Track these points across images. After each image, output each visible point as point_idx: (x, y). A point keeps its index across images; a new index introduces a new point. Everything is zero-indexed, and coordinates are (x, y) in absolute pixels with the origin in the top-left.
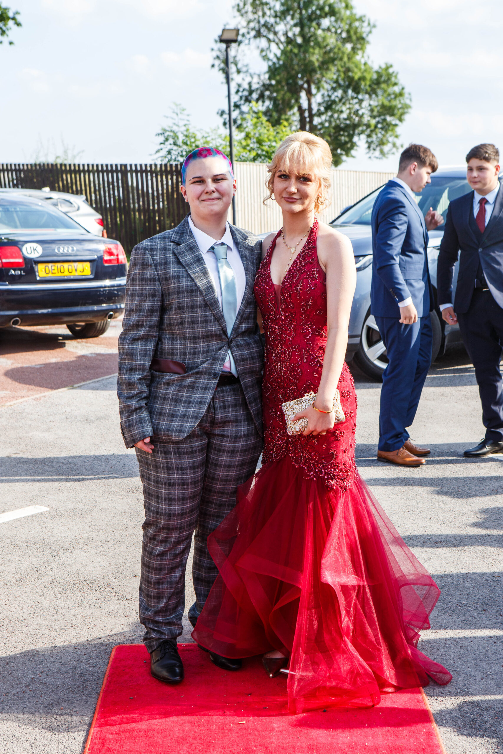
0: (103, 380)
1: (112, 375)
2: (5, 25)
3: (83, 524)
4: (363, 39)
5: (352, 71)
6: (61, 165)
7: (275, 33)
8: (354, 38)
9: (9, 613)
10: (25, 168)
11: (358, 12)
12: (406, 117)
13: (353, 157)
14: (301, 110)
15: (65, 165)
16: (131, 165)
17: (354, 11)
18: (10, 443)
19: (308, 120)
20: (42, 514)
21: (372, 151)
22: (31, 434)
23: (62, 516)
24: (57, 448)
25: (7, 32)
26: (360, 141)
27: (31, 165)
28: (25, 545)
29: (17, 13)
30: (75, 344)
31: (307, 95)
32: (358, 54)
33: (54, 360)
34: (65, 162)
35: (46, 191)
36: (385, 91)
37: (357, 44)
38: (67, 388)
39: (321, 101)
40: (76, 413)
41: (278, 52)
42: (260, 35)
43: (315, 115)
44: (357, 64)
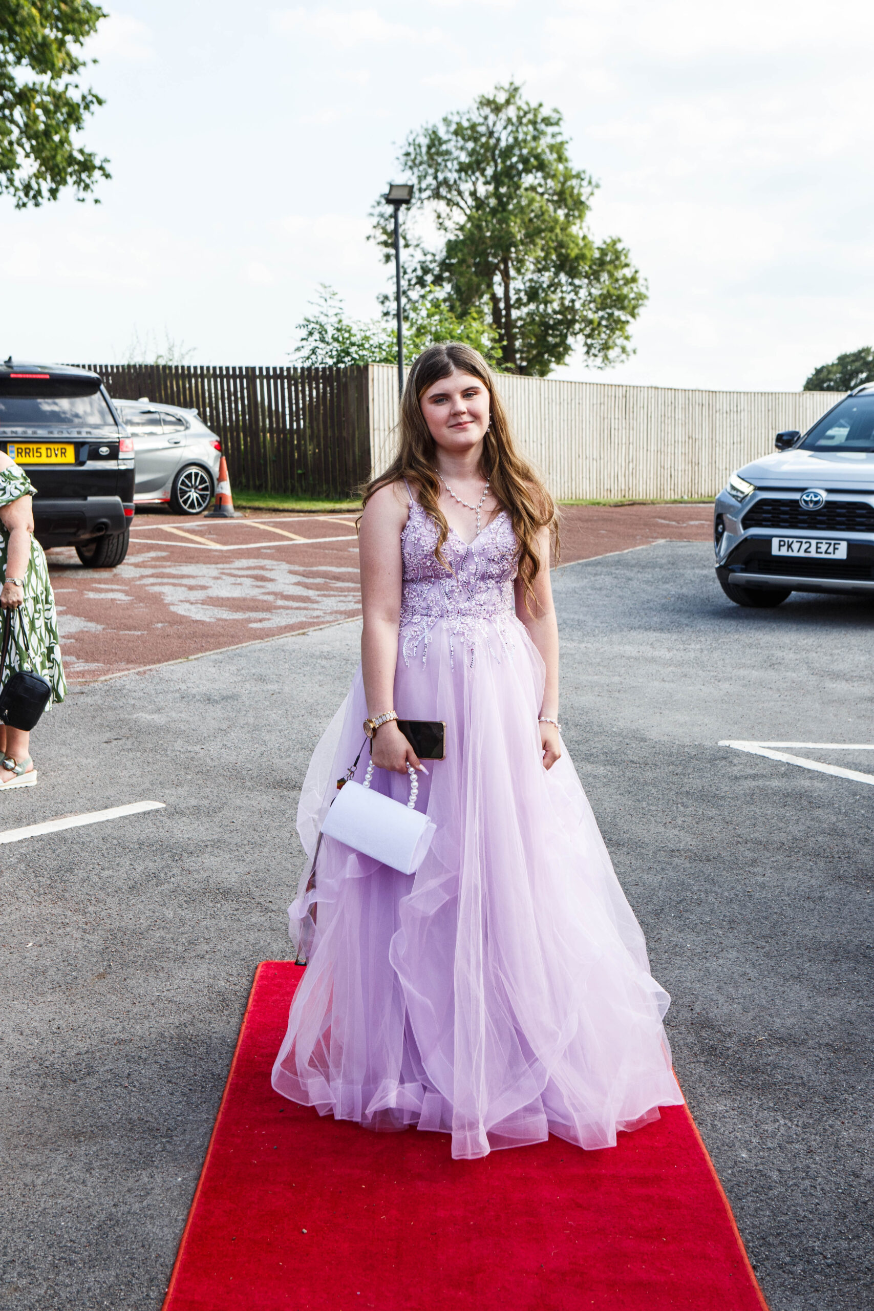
0: (227, 651)
1: (240, 645)
2: (89, 177)
3: (212, 824)
4: (582, 203)
5: (567, 248)
6: (164, 367)
7: (460, 193)
8: (570, 202)
9: (123, 924)
10: (115, 370)
11: (575, 165)
12: (640, 311)
14: (494, 299)
15: (170, 368)
16: (261, 369)
17: (570, 165)
18: (108, 726)
19: (504, 312)
20: (157, 811)
21: (592, 358)
22: (135, 716)
23: (182, 814)
24: (171, 733)
25: (91, 186)
26: (577, 343)
27: (123, 366)
28: (137, 846)
29: (106, 160)
30: (187, 605)
31: (503, 279)
32: (574, 224)
33: (160, 625)
34: (170, 364)
35: (144, 403)
36: (611, 275)
37: (573, 210)
38: (180, 660)
39: (522, 287)
40: (194, 691)
41: (462, 219)
42: (437, 195)
43: (512, 306)
44: (573, 238)
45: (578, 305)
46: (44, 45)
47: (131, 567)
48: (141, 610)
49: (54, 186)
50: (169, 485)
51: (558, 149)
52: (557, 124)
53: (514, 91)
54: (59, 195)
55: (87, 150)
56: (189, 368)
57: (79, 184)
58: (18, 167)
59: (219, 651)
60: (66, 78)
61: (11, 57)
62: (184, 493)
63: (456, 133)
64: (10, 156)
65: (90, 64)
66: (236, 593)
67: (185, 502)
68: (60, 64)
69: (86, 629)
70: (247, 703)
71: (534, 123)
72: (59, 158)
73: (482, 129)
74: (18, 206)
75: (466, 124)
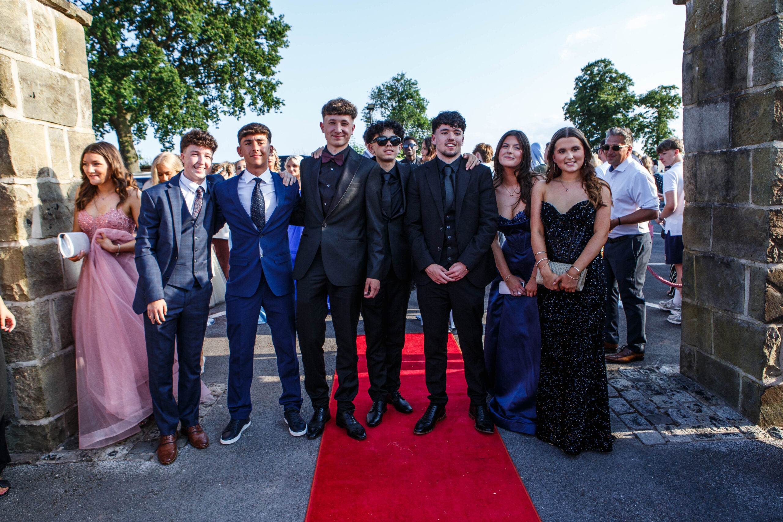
2: (279, 105)
4: (424, 107)
5: (420, 121)
7: (388, 105)
8: (421, 107)
11: (422, 96)
25: (279, 108)
29: (283, 100)
32: (422, 114)
37: (422, 110)
41: (389, 113)
42: (382, 107)
44: (422, 118)
46: (264, 68)
49: (268, 109)
51: (417, 92)
52: (416, 84)
53: (403, 75)
54: (270, 111)
55: (278, 98)
57: (276, 108)
58: (258, 103)
60: (271, 77)
61: (255, 72)
63: (386, 88)
65: (278, 73)
68: (269, 73)
71: (409, 84)
72: (269, 100)
73: (394, 87)
74: (258, 115)
75: (389, 85)
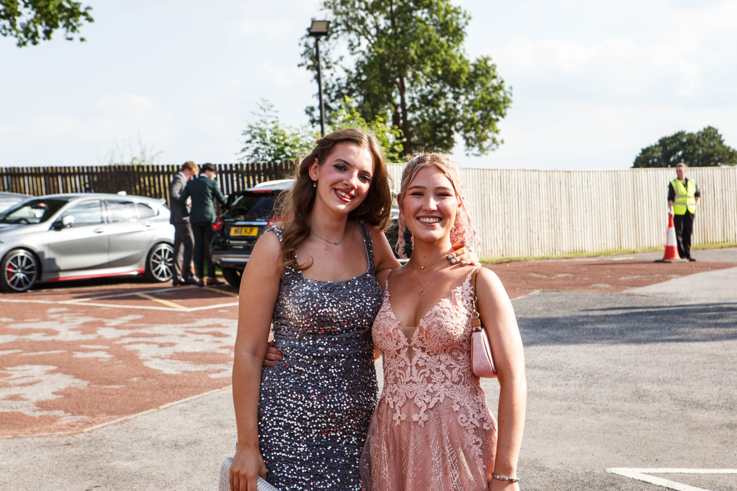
0: (191, 400)
1: (202, 395)
2: (75, 21)
4: (459, 30)
5: (450, 65)
6: (138, 167)
7: (365, 26)
8: (451, 30)
10: (99, 170)
12: (508, 111)
13: (451, 153)
14: (394, 106)
15: (143, 167)
17: (450, 3)
18: (89, 475)
19: (401, 115)
21: (471, 148)
22: (113, 464)
24: (143, 479)
25: (78, 28)
26: (458, 137)
27: (105, 167)
29: (88, 8)
30: (159, 361)
31: (400, 90)
32: (454, 47)
33: (135, 379)
34: (143, 164)
35: (122, 195)
36: (483, 84)
37: (453, 37)
38: (152, 410)
39: (415, 95)
40: (163, 438)
41: (368, 46)
42: (349, 29)
43: (409, 110)
44: (453, 57)
45: (459, 107)
47: (113, 330)
48: (120, 366)
49: (48, 28)
50: (144, 260)
54: (53, 35)
56: (158, 167)
57: (68, 27)
58: (19, 14)
59: (184, 400)
62: (156, 265)
64: (11, 5)
66: (199, 348)
67: (157, 273)
69: (73, 386)
70: (208, 448)
72: (51, 7)
74: (19, 45)
